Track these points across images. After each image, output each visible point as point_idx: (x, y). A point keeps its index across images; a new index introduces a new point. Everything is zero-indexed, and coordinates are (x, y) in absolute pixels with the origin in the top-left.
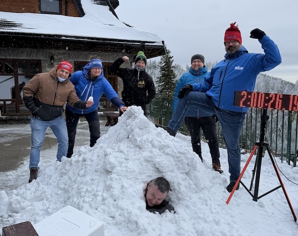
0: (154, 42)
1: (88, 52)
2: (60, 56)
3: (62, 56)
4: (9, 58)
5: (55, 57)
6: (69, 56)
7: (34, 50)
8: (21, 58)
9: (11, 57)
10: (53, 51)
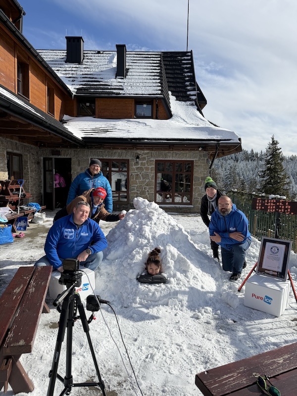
0: (230, 140)
1: (167, 152)
2: (144, 156)
3: (146, 156)
4: (105, 158)
5: (140, 156)
6: (151, 155)
7: (124, 151)
8: (114, 158)
9: (107, 158)
10: (139, 152)
